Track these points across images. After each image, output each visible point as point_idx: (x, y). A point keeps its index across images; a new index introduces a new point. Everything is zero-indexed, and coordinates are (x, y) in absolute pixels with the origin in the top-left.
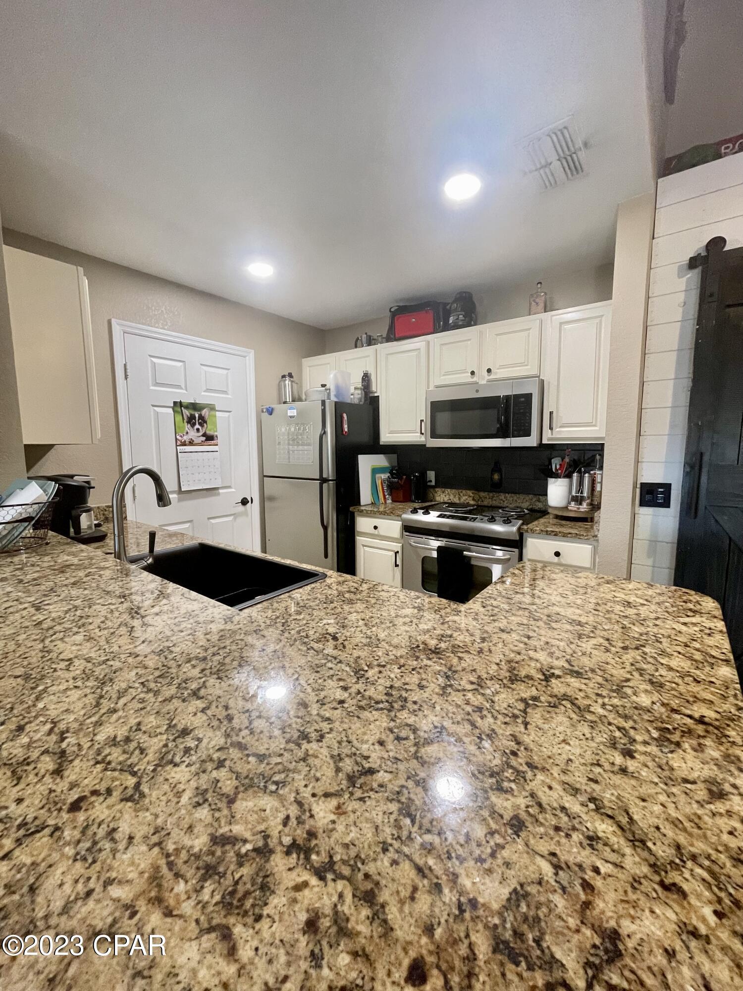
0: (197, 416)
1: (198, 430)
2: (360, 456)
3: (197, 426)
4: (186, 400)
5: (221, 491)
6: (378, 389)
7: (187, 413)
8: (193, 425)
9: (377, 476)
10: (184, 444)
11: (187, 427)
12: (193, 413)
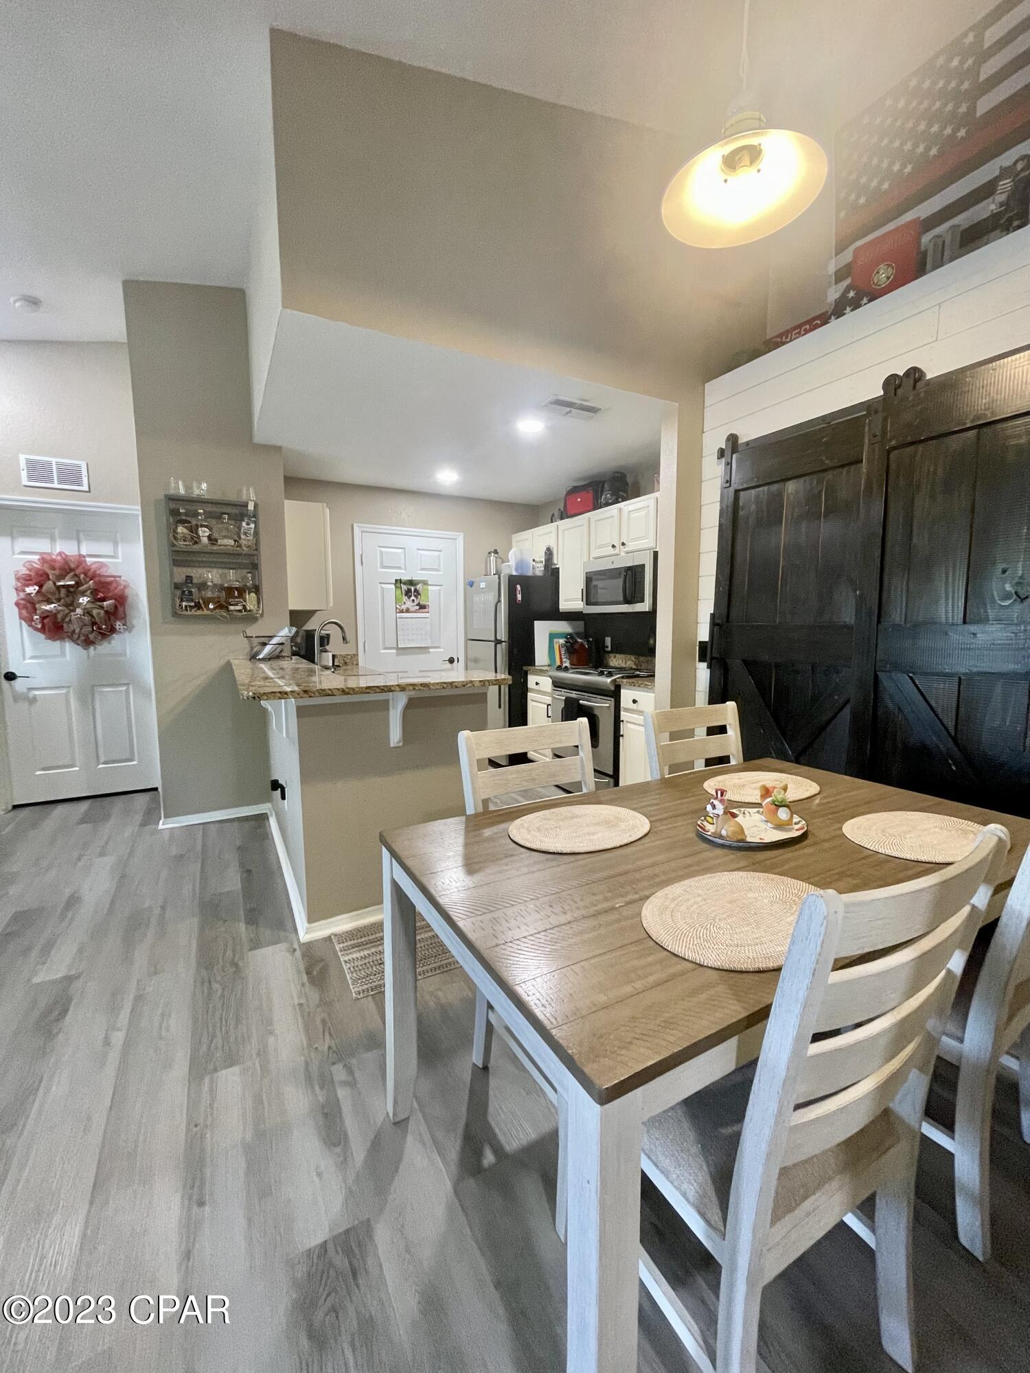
0: (413, 590)
1: (413, 600)
2: (536, 623)
3: (413, 598)
4: (404, 578)
5: (431, 650)
6: (558, 561)
7: (404, 587)
8: (410, 597)
9: (555, 640)
10: (402, 611)
11: (405, 598)
12: (409, 587)
